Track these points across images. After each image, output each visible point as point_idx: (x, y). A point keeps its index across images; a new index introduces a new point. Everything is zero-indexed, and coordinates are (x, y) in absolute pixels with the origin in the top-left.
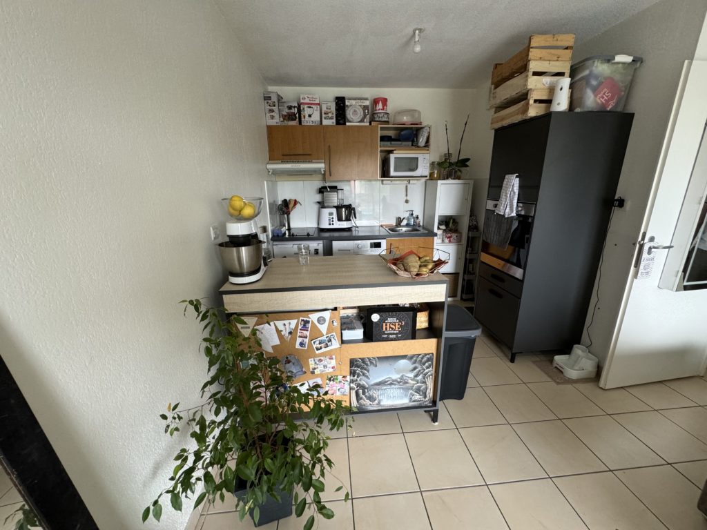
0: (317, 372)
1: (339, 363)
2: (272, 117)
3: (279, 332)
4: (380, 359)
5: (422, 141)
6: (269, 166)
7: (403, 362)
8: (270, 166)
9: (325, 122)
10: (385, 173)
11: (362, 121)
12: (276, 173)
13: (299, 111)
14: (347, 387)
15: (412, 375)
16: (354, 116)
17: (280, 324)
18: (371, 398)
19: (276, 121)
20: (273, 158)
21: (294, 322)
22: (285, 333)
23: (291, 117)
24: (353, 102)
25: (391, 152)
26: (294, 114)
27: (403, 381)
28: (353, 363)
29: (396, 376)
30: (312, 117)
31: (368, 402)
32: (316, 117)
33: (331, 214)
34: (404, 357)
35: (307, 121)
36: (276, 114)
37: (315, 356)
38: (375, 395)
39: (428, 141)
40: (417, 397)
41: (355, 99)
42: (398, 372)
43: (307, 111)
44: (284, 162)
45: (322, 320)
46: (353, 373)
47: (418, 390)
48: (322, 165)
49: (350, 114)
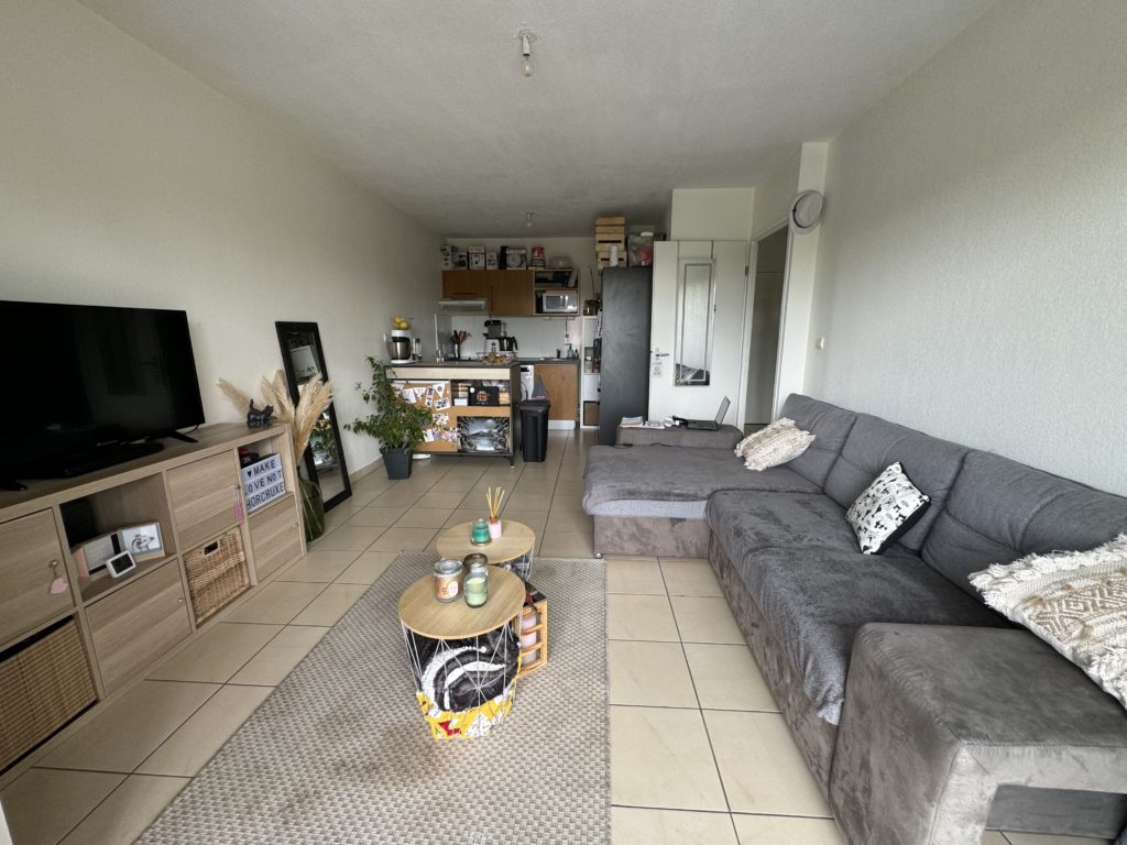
0: (437, 423)
1: (451, 418)
2: (447, 264)
3: (416, 395)
4: (476, 418)
5: (572, 282)
6: (440, 303)
7: (490, 421)
8: (442, 303)
9: (489, 268)
10: (539, 310)
11: (520, 266)
12: (446, 307)
13: (468, 259)
14: (455, 436)
15: (496, 431)
16: (513, 263)
17: (416, 389)
18: (470, 444)
19: (450, 267)
20: (445, 297)
21: (424, 389)
22: (419, 396)
23: (461, 264)
24: (512, 251)
25: (544, 291)
26: (464, 262)
27: (489, 435)
28: (459, 419)
29: (486, 431)
30: (478, 263)
31: (468, 447)
32: (481, 264)
33: (494, 344)
34: (490, 418)
35: (474, 267)
36: (450, 263)
37: (436, 412)
38: (473, 441)
39: (576, 282)
40: (500, 447)
41: (514, 249)
42: (487, 427)
43: (474, 259)
44: (454, 299)
45: (440, 389)
46: (459, 426)
47: (500, 442)
48: (483, 302)
49: (510, 261)
